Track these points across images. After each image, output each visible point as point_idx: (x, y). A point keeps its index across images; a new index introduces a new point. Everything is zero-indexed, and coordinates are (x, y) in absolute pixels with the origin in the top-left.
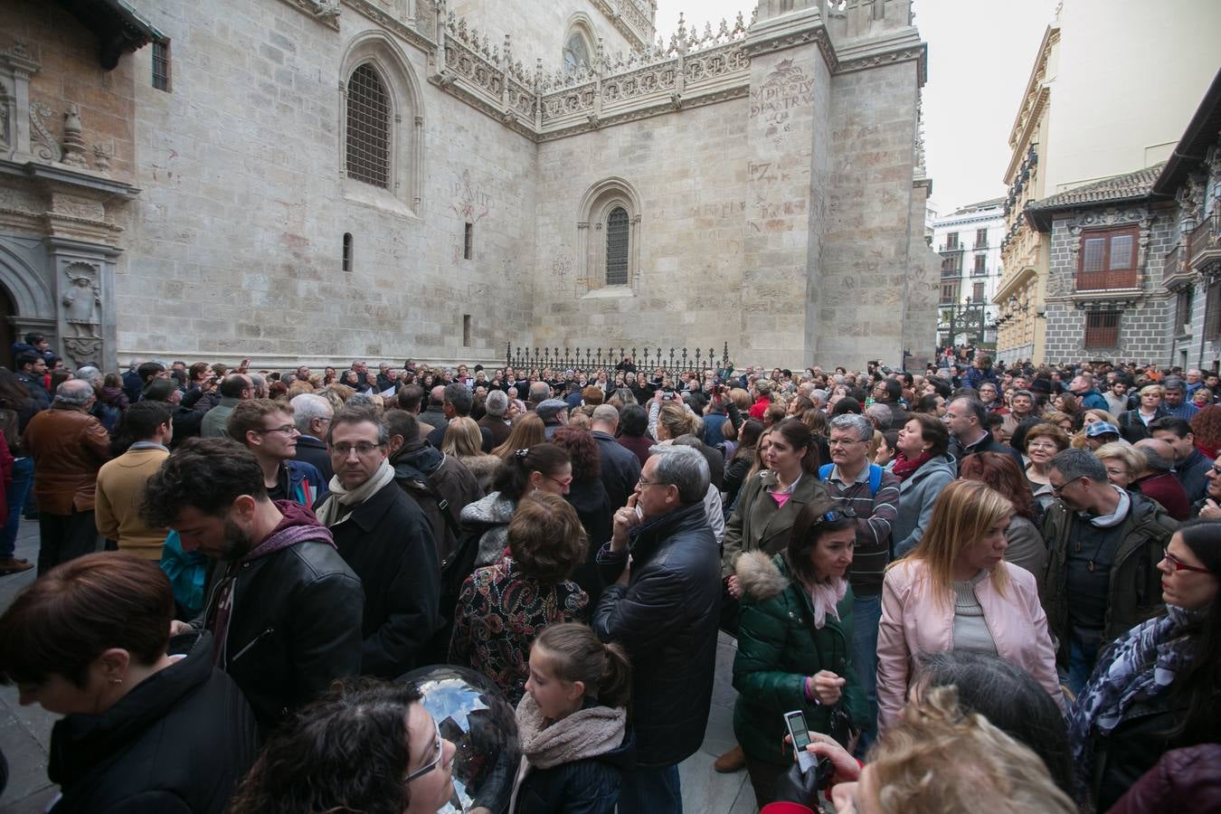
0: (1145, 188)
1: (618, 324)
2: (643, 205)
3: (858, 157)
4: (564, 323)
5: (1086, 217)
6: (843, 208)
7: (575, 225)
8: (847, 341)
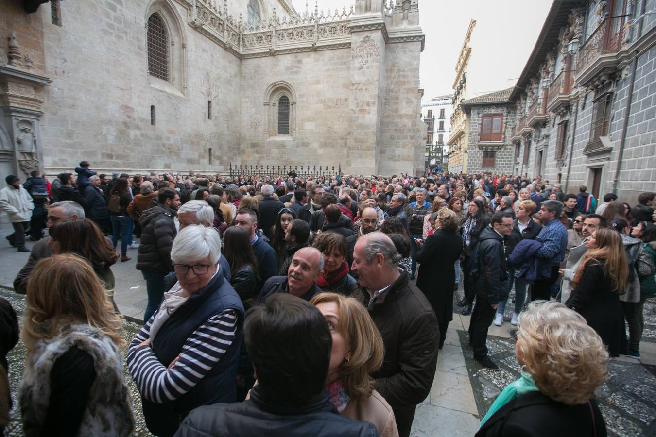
0: (506, 98)
1: (285, 154)
2: (297, 96)
3: (396, 81)
4: (257, 152)
5: (484, 109)
6: (390, 104)
7: (262, 105)
8: (391, 164)
